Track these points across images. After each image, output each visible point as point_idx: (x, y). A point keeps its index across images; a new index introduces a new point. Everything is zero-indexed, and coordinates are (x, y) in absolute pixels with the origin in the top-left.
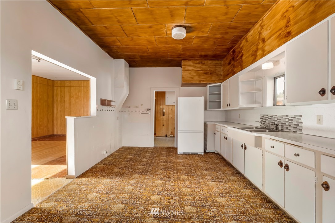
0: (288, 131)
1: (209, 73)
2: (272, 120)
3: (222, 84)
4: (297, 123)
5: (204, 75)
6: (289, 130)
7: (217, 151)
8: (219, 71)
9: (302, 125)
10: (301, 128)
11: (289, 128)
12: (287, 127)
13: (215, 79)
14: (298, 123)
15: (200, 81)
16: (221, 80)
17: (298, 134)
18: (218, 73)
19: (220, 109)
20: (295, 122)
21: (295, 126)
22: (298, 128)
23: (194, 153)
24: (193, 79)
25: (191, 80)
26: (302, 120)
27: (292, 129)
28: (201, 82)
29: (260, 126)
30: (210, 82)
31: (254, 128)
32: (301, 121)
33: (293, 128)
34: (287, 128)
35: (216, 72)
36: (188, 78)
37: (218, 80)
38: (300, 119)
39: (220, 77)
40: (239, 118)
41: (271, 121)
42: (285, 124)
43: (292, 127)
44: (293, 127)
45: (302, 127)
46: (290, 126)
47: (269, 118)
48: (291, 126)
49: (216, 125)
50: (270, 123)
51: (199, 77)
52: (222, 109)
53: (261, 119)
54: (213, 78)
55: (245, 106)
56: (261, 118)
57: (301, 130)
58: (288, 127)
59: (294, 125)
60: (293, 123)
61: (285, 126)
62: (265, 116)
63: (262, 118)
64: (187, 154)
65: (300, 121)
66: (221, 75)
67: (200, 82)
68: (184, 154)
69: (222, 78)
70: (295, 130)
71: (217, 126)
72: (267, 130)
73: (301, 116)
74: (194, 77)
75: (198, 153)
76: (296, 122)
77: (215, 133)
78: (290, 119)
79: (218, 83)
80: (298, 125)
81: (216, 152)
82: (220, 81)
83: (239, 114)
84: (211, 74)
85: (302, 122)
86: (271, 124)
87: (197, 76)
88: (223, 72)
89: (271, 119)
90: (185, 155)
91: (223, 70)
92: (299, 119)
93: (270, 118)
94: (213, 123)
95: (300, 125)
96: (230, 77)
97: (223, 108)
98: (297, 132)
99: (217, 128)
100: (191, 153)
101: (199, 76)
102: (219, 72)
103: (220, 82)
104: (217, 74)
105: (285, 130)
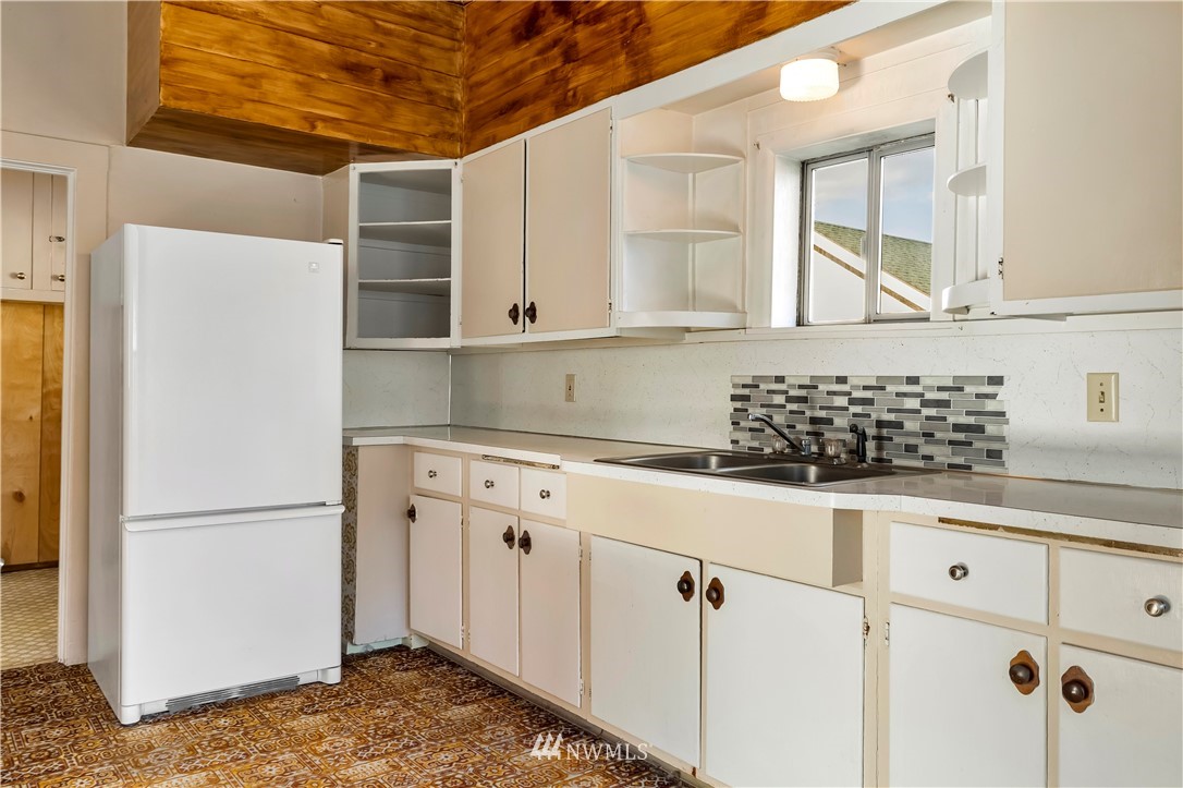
0: (920, 464)
1: (378, 73)
2: (812, 408)
3: (457, 168)
4: (971, 420)
5: (342, 76)
6: (925, 457)
7: (421, 636)
8: (440, 76)
9: (1006, 430)
10: (995, 446)
11: (925, 450)
12: (912, 441)
13: (415, 123)
14: (982, 420)
15: (312, 120)
16: (451, 137)
17: (976, 479)
18: (436, 86)
19: (442, 343)
20: (959, 414)
21: (961, 436)
22: (977, 445)
23: (269, 684)
24: (255, 95)
25: (241, 100)
26: (1006, 398)
27: (943, 455)
28: (320, 125)
29: (730, 447)
30: (384, 138)
31: (714, 460)
32: (998, 409)
33: (948, 449)
34: (911, 449)
35: (419, 79)
36: (214, 75)
37: (435, 136)
38: (994, 396)
39: (447, 115)
40: (570, 397)
41: (808, 414)
42: (899, 425)
43: (940, 442)
44: (951, 443)
45: (1002, 439)
46: (932, 435)
47: (793, 393)
48: (938, 435)
49: (419, 449)
50: (799, 427)
51: (301, 85)
52: (455, 340)
53: (739, 405)
54: (406, 118)
55: (645, 320)
56: (734, 398)
57: (995, 455)
58: (920, 441)
59: (957, 428)
60: (951, 420)
61: (897, 440)
62: (762, 386)
63: (746, 398)
64: (205, 709)
65: (990, 406)
66: (453, 106)
67: (314, 127)
68: (184, 712)
69: (456, 130)
70: (960, 460)
71: (424, 463)
72: (813, 471)
73: (997, 381)
74: (262, 76)
75: (296, 679)
76: (969, 413)
77: (411, 514)
78: (929, 396)
79: (431, 157)
80: (980, 429)
81: (415, 644)
82: (446, 146)
83: (570, 378)
84: (388, 79)
85: (1002, 414)
86: (807, 427)
87: (293, 76)
88: (471, 88)
89: (803, 400)
90: (194, 714)
91: (467, 74)
92: (987, 396)
93: (803, 393)
94: (399, 440)
95: (991, 429)
96: (535, 122)
97: (464, 335)
98: (976, 468)
99: (432, 474)
100: (244, 689)
101: (300, 78)
102: (438, 80)
103: (444, 155)
104: (430, 92)
105: (896, 462)
